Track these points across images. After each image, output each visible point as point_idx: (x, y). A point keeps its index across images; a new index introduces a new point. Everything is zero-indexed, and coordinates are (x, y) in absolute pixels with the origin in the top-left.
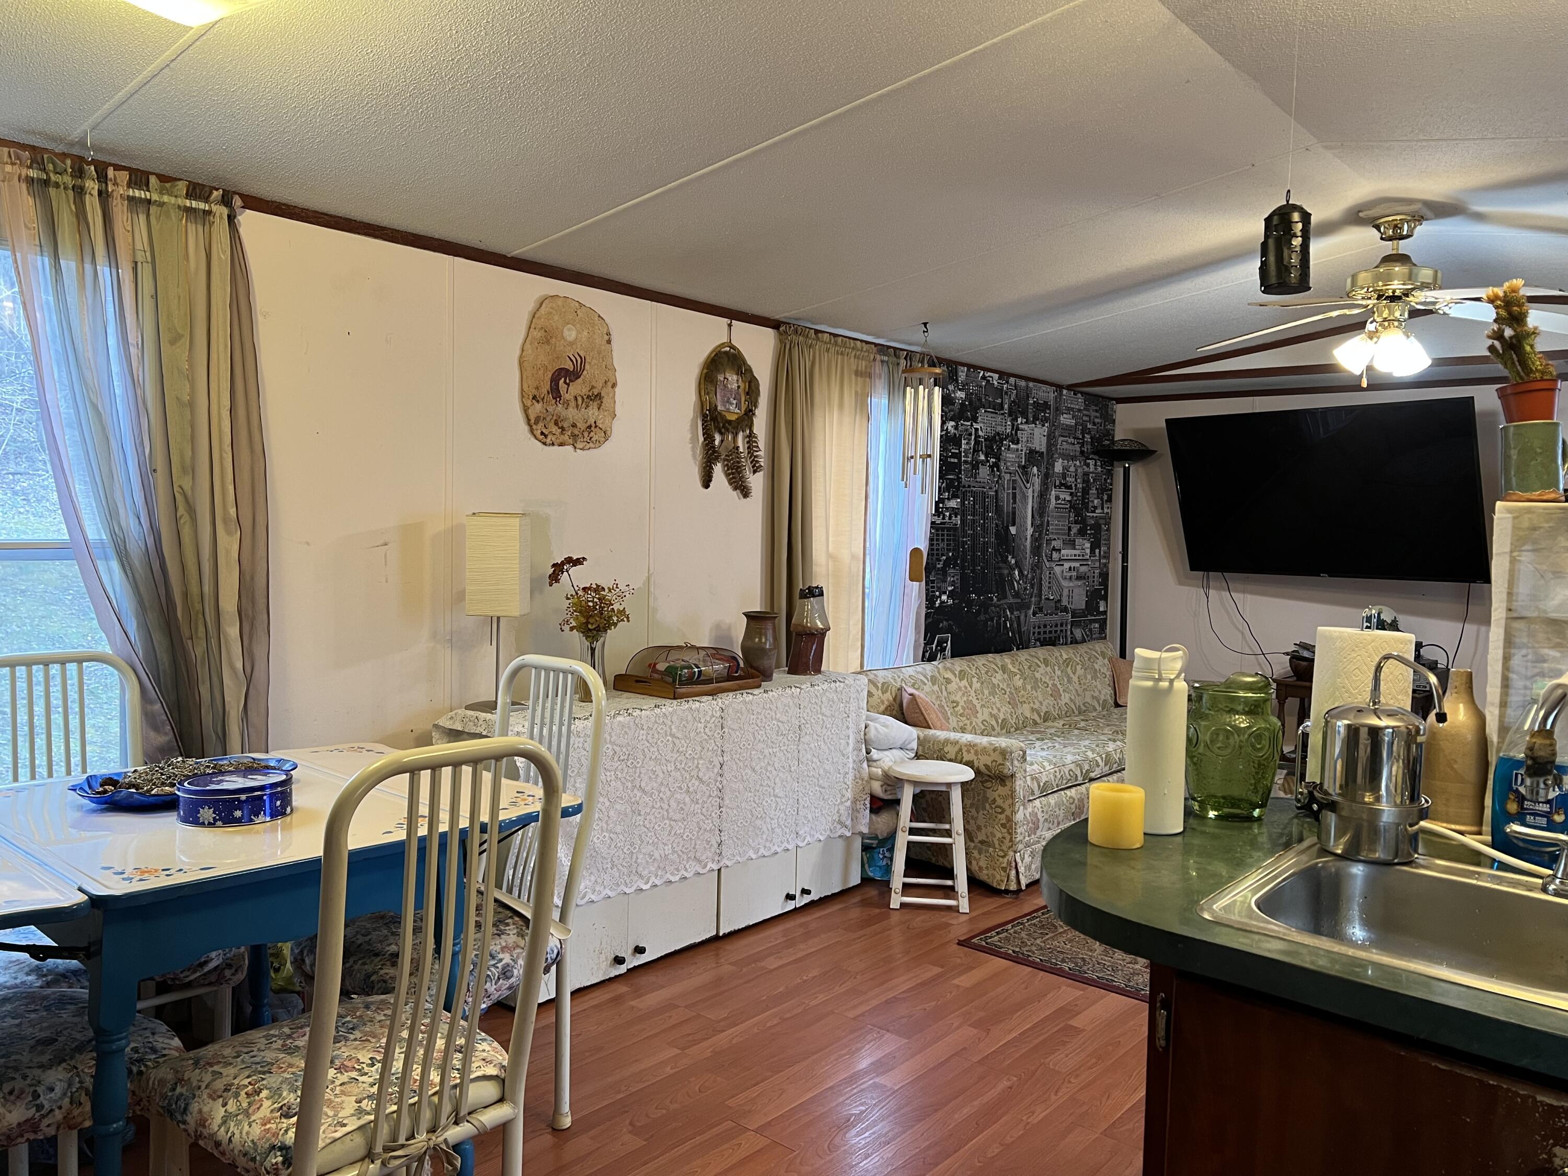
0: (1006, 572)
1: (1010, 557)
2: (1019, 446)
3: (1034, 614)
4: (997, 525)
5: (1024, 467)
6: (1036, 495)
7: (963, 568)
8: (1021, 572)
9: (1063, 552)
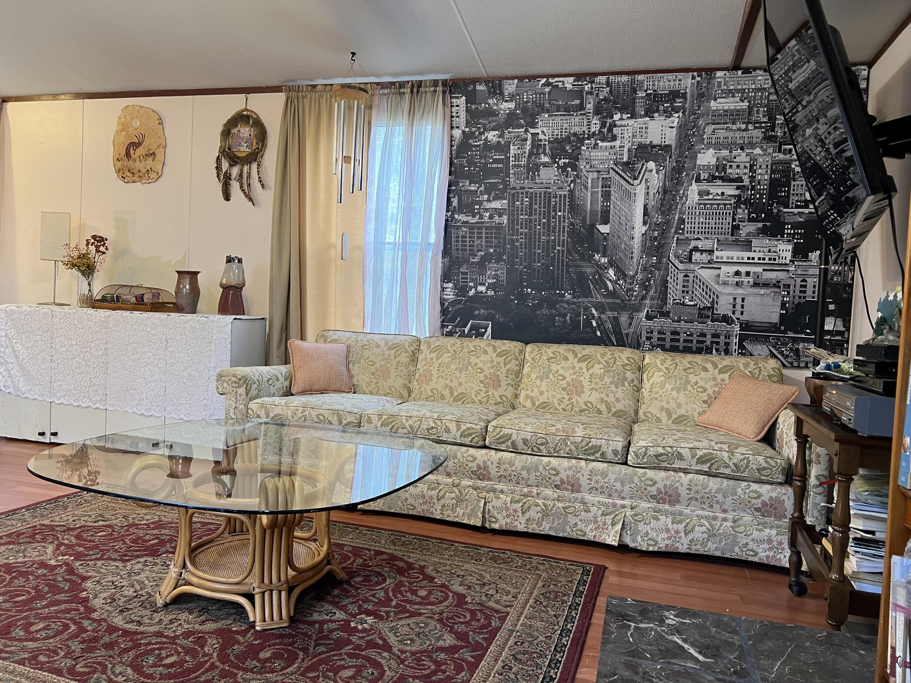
0: (589, 270)
1: (597, 257)
2: (617, 143)
3: (649, 317)
4: (572, 224)
5: (627, 164)
6: (652, 192)
7: (511, 263)
8: (621, 273)
9: (716, 253)
